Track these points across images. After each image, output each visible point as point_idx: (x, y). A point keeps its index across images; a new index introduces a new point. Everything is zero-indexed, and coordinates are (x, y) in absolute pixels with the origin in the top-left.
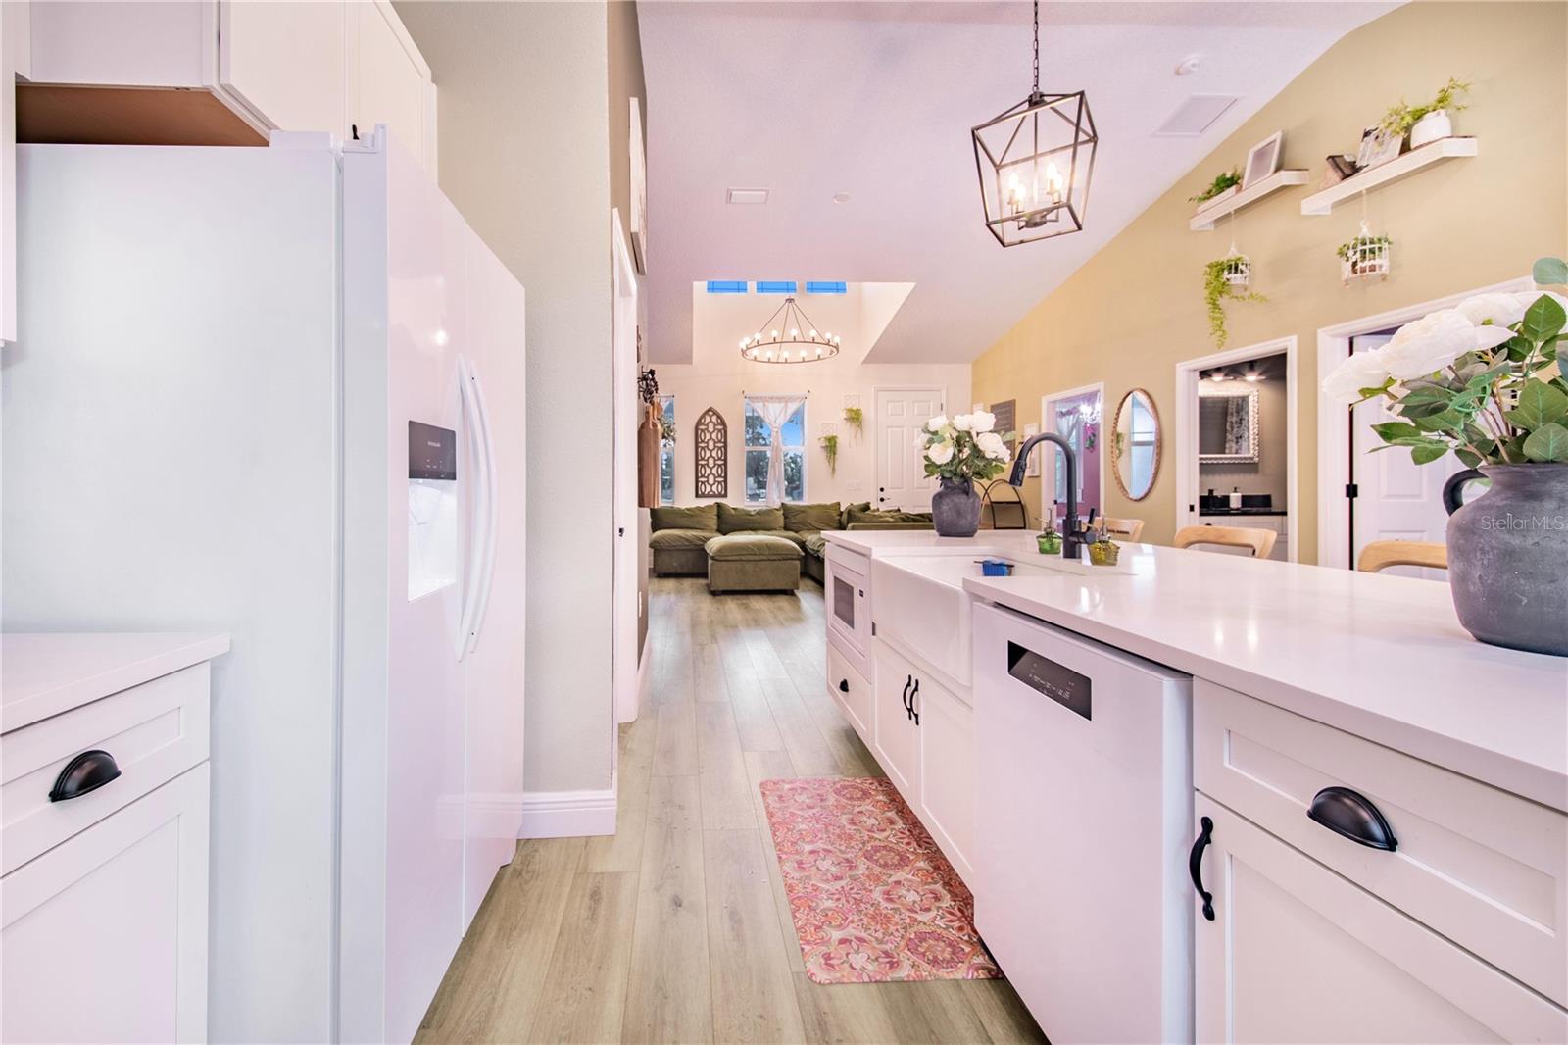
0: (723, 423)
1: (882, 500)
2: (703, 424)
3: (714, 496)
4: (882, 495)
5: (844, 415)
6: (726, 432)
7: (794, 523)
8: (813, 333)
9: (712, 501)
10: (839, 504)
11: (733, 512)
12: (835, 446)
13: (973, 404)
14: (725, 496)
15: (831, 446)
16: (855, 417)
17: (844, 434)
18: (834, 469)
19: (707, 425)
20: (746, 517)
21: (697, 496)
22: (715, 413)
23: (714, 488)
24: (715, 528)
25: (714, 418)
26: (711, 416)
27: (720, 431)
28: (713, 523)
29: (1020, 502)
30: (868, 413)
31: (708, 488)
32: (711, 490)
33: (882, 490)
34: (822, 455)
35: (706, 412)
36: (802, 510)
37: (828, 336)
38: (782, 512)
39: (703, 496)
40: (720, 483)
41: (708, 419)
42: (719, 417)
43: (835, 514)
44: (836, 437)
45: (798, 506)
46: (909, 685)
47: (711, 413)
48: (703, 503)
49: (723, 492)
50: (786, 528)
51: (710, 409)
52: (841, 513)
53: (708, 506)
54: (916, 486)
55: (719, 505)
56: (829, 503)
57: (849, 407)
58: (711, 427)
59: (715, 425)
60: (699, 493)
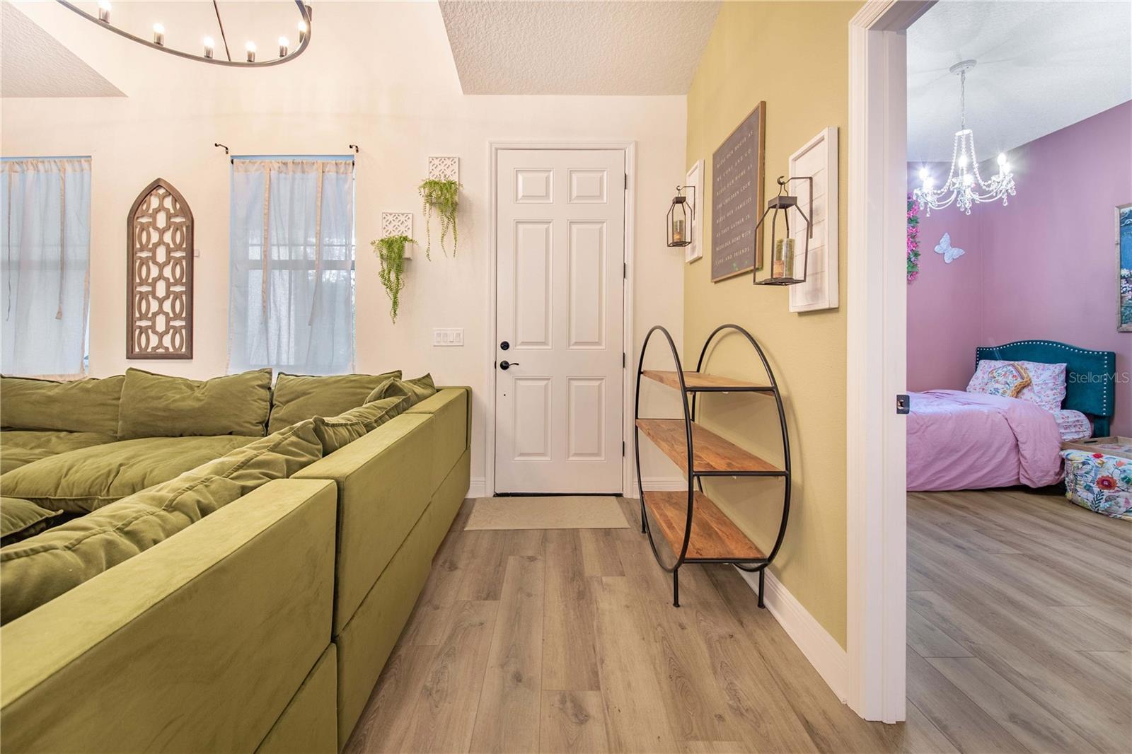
0: (185, 211)
1: (505, 366)
2: (142, 215)
3: (166, 355)
4: (503, 356)
5: (421, 193)
6: (191, 233)
12: (403, 256)
14: (188, 354)
15: (395, 257)
16: (445, 197)
19: (153, 216)
21: (131, 355)
22: (168, 191)
23: (167, 340)
25: (169, 203)
26: (161, 199)
27: (179, 227)
29: (772, 390)
30: (474, 188)
31: (154, 340)
32: (160, 344)
33: (505, 347)
34: (376, 277)
35: (151, 190)
39: (142, 356)
40: (178, 330)
41: (154, 203)
42: (177, 198)
44: (405, 239)
49: (183, 351)
54: (573, 340)
58: (161, 220)
59: (169, 216)
60: (137, 350)
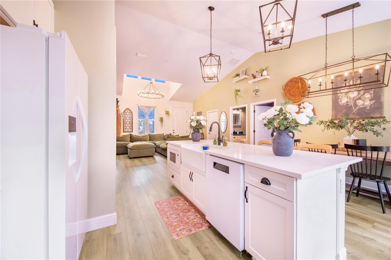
0: (132, 112)
1: (174, 133)
2: (125, 112)
3: (129, 132)
4: (174, 132)
5: (165, 112)
6: (132, 115)
7: (152, 139)
8: (158, 92)
9: (128, 133)
10: (164, 134)
11: (135, 136)
12: (163, 120)
13: (193, 112)
14: (132, 132)
15: (162, 120)
16: (167, 113)
17: (165, 117)
18: (162, 125)
19: (127, 113)
20: (139, 137)
22: (129, 109)
23: (129, 130)
24: (129, 141)
25: (129, 111)
26: (128, 110)
27: (130, 114)
28: (129, 139)
30: (171, 112)
31: (127, 130)
32: (128, 130)
33: (174, 130)
34: (159, 122)
35: (126, 109)
36: (154, 135)
37: (162, 93)
38: (149, 136)
39: (125, 132)
40: (130, 128)
41: (127, 111)
42: (130, 111)
43: (163, 136)
44: (163, 118)
45: (153, 134)
46: (191, 173)
47: (128, 109)
48: (125, 134)
49: (132, 131)
50: (150, 140)
51: (128, 108)
52: (164, 136)
53: (127, 135)
54: (181, 129)
55: (130, 135)
56: (161, 134)
57: (166, 110)
58: (128, 113)
59: (129, 113)
60: (124, 131)
